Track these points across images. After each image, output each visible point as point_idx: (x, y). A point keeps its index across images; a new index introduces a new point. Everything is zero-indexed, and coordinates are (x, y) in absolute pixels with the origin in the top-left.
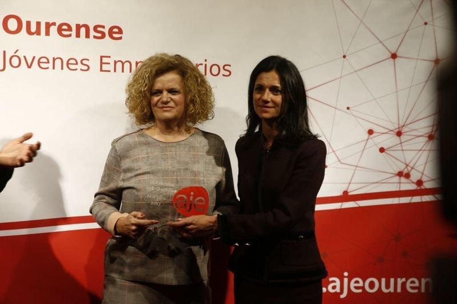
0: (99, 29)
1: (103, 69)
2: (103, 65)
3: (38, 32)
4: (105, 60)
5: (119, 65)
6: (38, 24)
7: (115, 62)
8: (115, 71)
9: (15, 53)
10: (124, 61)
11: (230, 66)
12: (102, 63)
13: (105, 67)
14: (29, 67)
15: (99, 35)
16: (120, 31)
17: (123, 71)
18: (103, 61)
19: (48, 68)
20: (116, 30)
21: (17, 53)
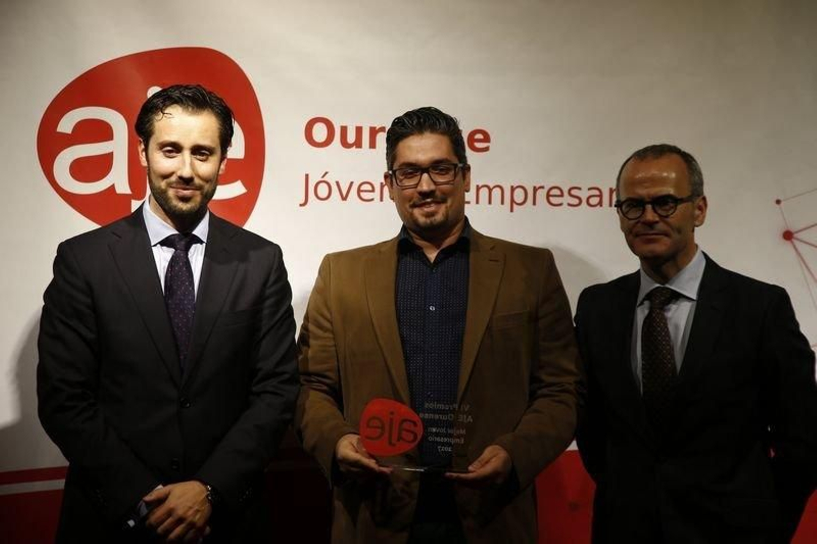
3: (358, 144)
5: (484, 192)
6: (359, 130)
7: (478, 188)
8: (477, 202)
9: (323, 176)
10: (491, 187)
14: (344, 198)
16: (487, 139)
17: (490, 202)
19: (372, 200)
21: (325, 177)
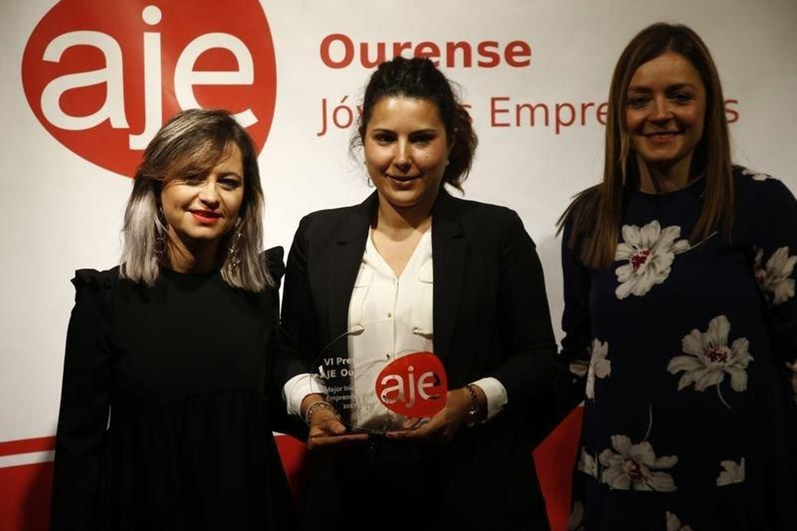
0: (488, 49)
1: (497, 122)
2: (497, 115)
4: (499, 105)
5: (525, 113)
6: (381, 47)
7: (519, 108)
8: (518, 124)
10: (534, 106)
11: (735, 102)
12: (494, 111)
13: (500, 118)
15: (489, 60)
16: (527, 51)
17: (532, 124)
18: (497, 107)
20: (518, 49)
21: (345, 102)
